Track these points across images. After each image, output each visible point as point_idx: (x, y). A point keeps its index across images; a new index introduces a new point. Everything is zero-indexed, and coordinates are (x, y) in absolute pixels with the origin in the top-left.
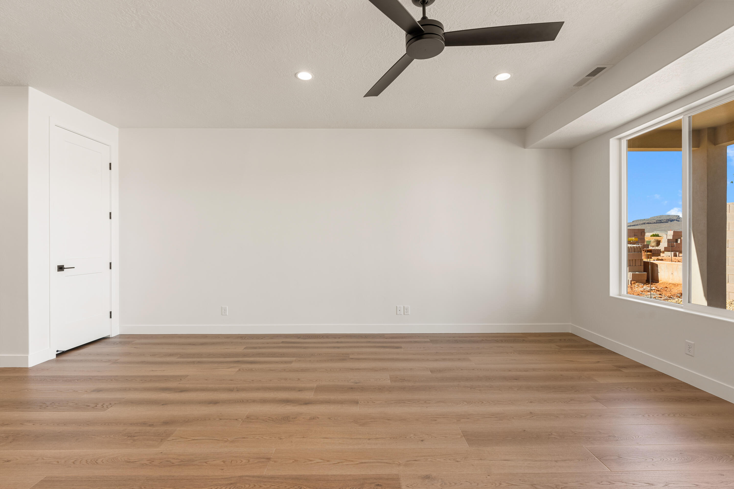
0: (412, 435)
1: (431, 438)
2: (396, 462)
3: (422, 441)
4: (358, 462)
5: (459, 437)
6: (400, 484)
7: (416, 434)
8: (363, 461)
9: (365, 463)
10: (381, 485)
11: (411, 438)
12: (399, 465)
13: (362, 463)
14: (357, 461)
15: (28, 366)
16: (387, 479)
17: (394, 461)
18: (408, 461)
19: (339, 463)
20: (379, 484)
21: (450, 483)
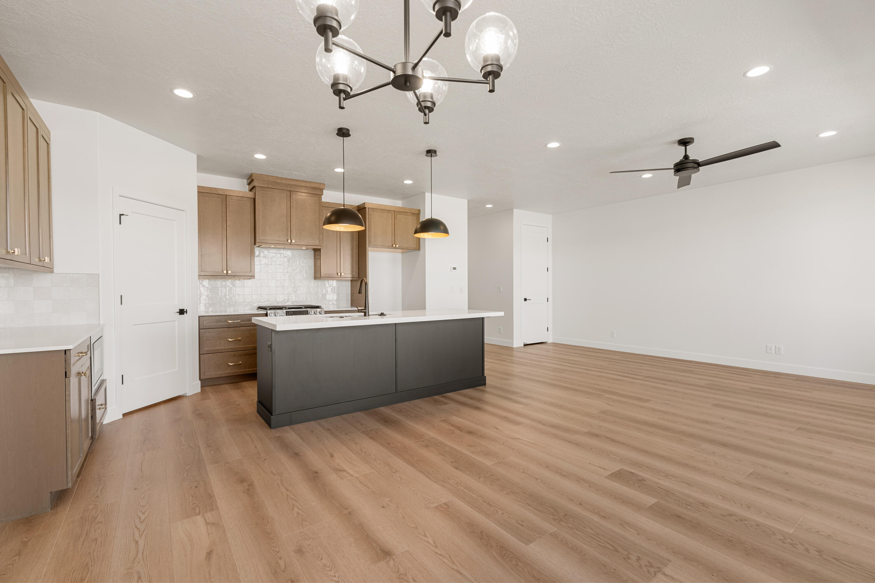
15: (513, 346)
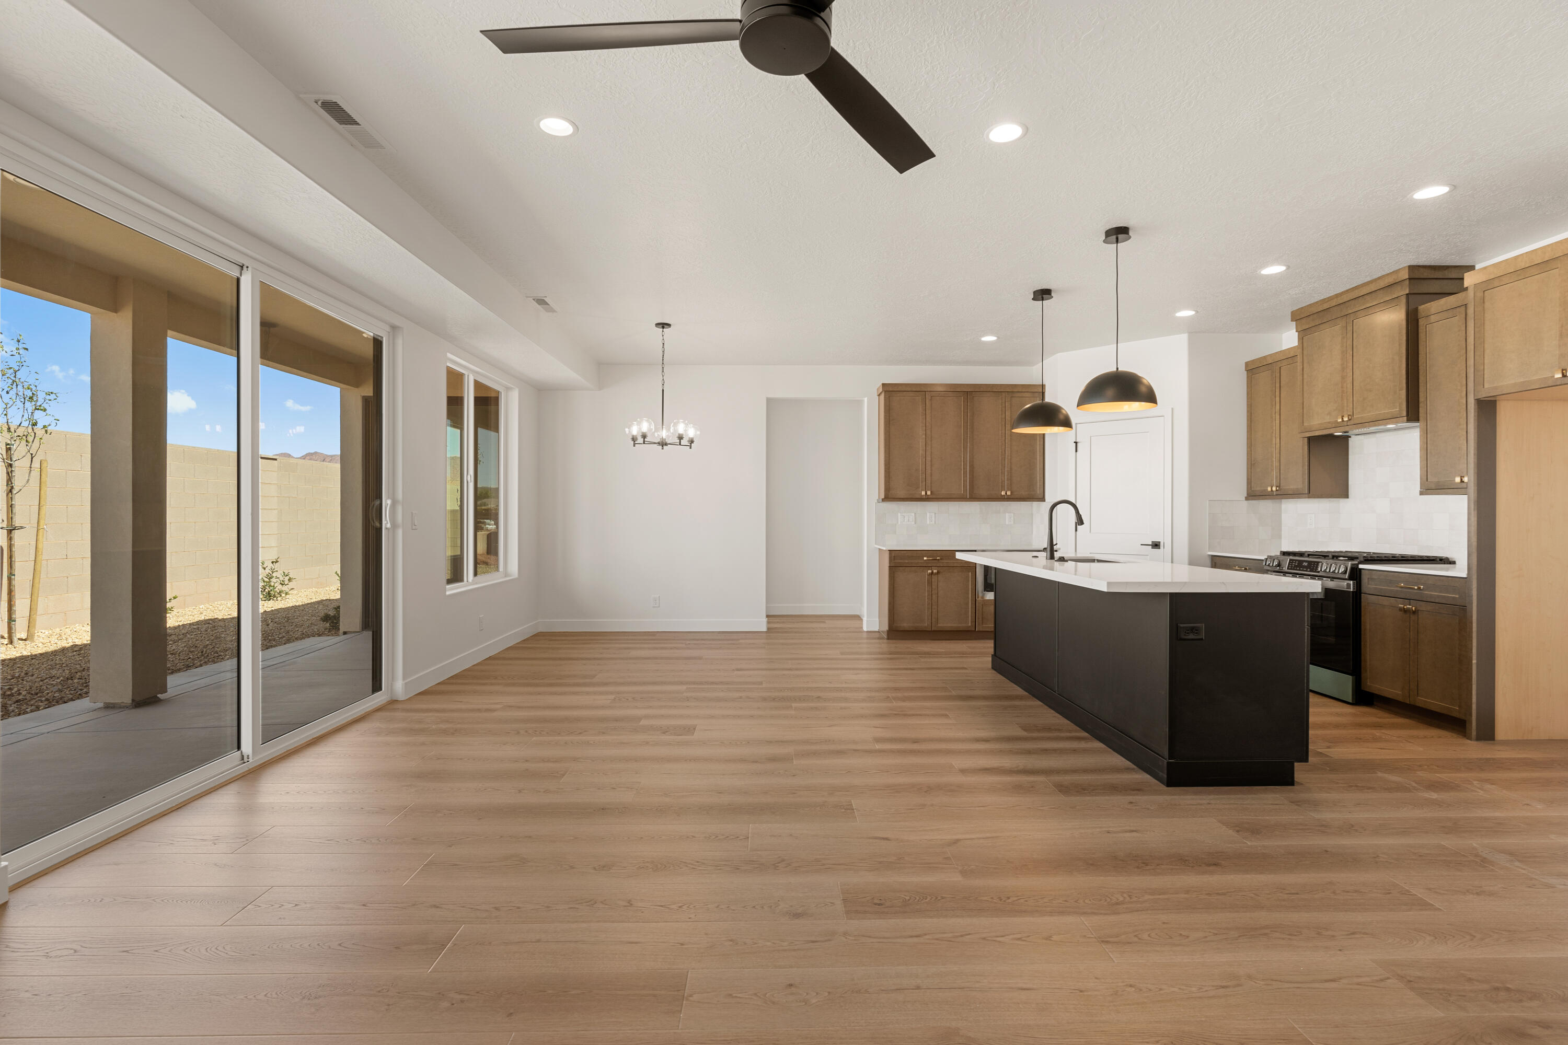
0: (814, 1001)
1: (766, 994)
2: (851, 938)
3: (791, 985)
4: (927, 937)
5: (696, 997)
6: (845, 907)
7: (804, 1003)
8: (915, 940)
9: (912, 937)
10: (875, 904)
11: (817, 994)
12: (845, 934)
13: (916, 936)
14: (929, 939)
16: (865, 912)
17: (855, 940)
18: (829, 940)
19: (962, 936)
20: (879, 905)
21: (762, 907)
